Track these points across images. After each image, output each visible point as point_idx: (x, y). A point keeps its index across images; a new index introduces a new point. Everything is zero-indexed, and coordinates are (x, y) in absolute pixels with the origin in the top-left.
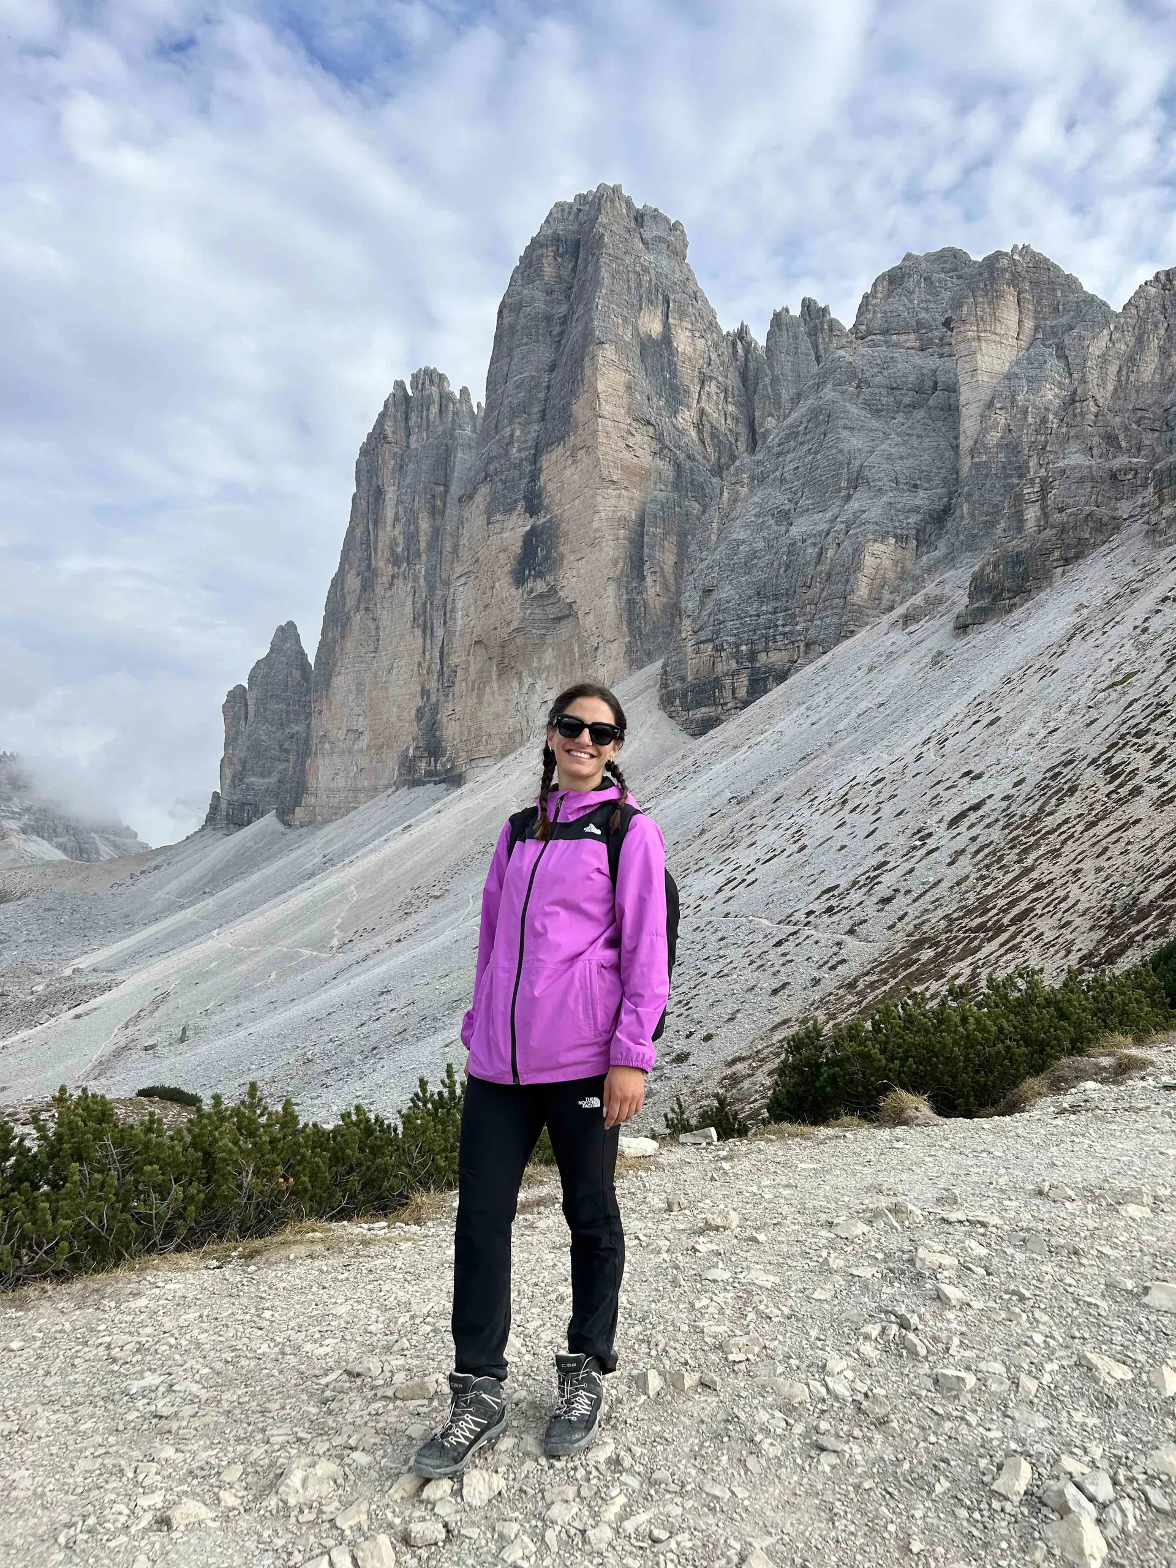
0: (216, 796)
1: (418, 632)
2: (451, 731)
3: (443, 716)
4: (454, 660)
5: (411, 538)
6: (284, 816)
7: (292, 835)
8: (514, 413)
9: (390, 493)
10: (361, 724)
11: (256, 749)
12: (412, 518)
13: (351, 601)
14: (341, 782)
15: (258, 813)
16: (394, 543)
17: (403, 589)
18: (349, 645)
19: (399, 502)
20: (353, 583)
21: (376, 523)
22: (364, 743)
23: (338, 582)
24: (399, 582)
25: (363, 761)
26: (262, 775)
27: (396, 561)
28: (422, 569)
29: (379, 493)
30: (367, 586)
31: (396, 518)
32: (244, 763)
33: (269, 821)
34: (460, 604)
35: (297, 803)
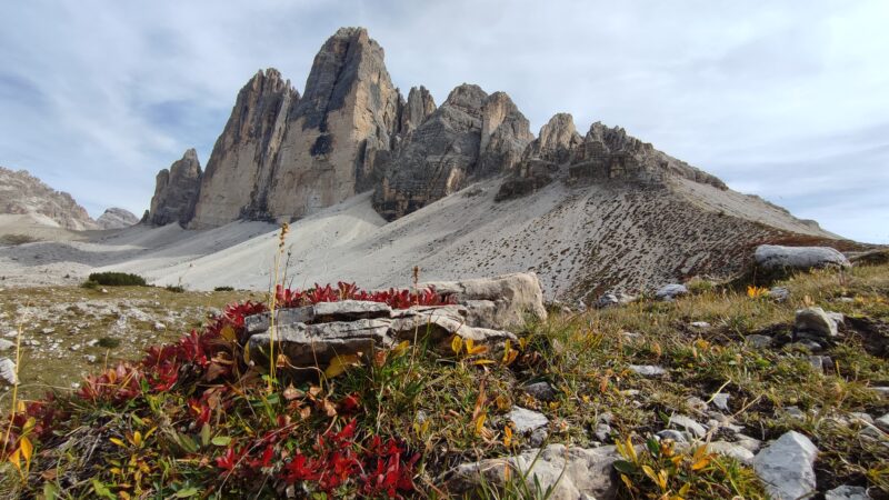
0: (147, 211)
1: (256, 164)
2: (272, 203)
3: (269, 196)
4: (278, 177)
5: (258, 129)
6: (183, 224)
7: (186, 232)
8: (319, 95)
9: (252, 110)
10: (225, 194)
11: (171, 196)
12: (260, 120)
13: (227, 147)
14: (211, 215)
15: (169, 221)
16: (250, 129)
17: (251, 147)
18: (224, 163)
19: (255, 114)
20: (230, 140)
21: (244, 119)
22: (224, 201)
23: (222, 138)
24: (250, 144)
25: (223, 208)
26: (173, 206)
27: (250, 135)
28: (261, 141)
29: (246, 109)
30: (237, 140)
31: (253, 120)
32: (165, 201)
33: (175, 225)
34: (283, 157)
35: (190, 219)
